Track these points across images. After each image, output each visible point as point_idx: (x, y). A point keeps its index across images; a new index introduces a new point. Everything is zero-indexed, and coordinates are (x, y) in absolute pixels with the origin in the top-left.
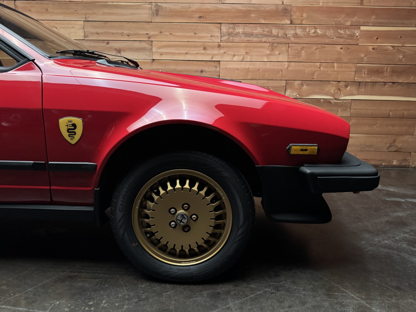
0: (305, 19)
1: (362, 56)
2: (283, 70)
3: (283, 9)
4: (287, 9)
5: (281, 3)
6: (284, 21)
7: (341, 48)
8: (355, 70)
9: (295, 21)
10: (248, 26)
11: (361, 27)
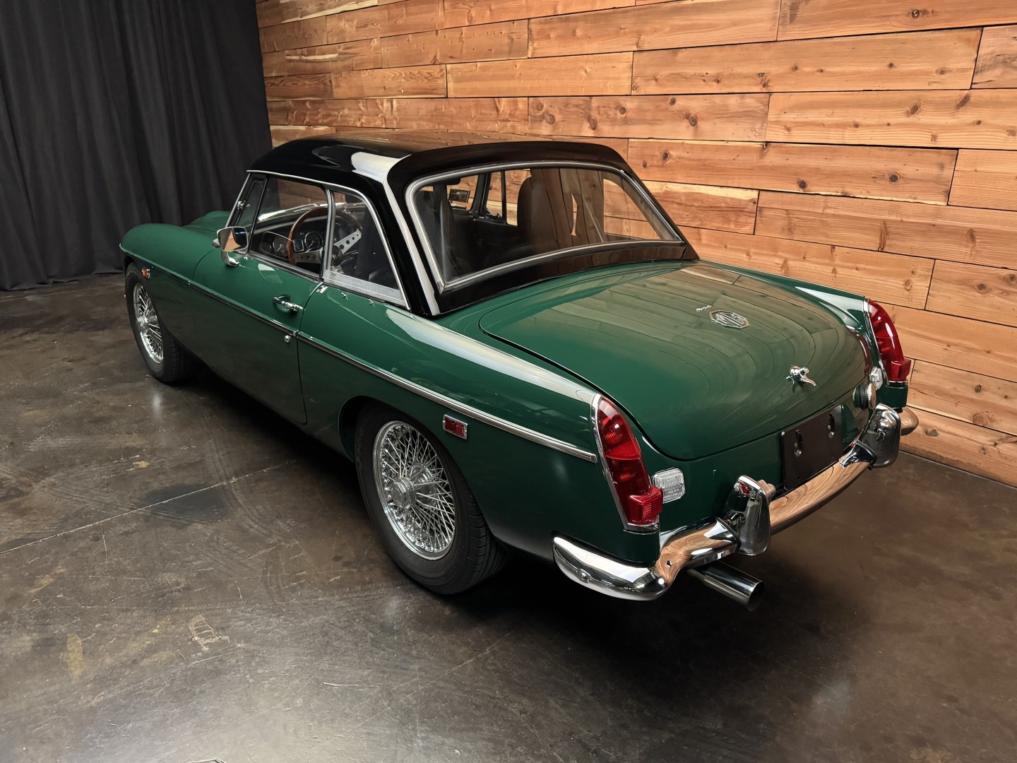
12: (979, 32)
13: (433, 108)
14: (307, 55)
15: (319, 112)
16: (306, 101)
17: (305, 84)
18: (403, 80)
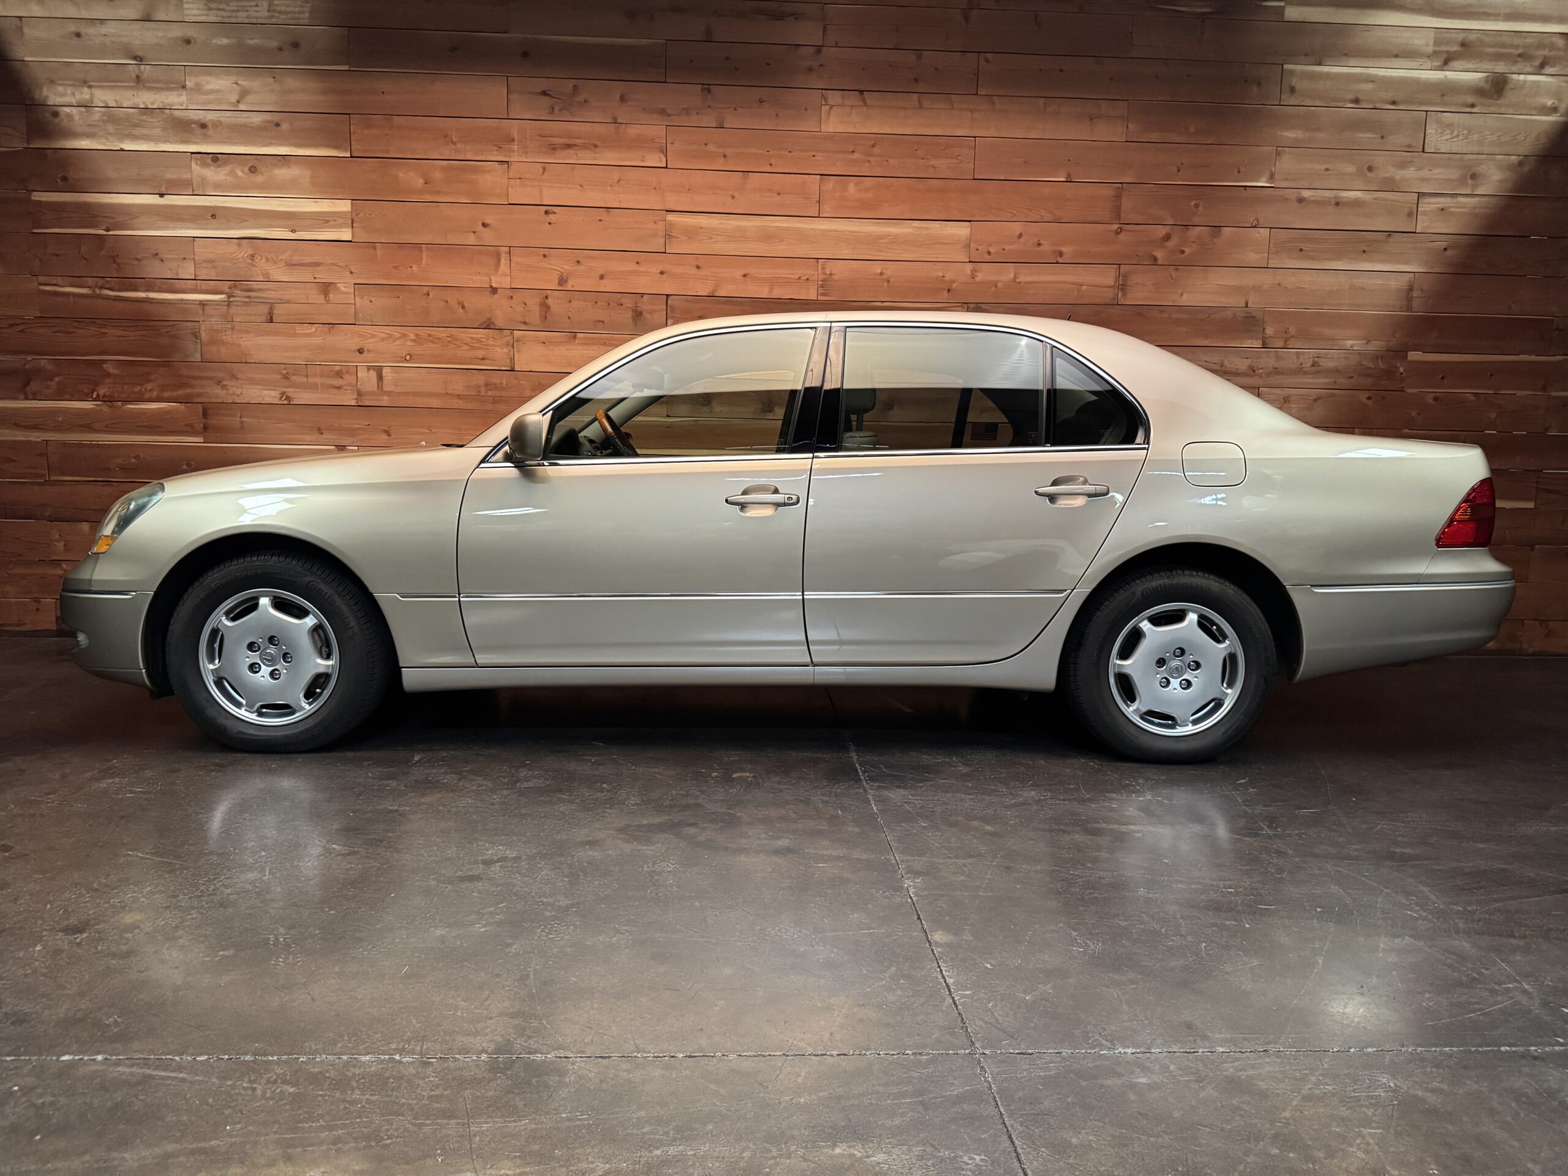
0: (1292, 337)
1: (1413, 415)
3: (1246, 317)
4: (1254, 317)
5: (1244, 305)
7: (1369, 398)
13: (481, 383)
14: (119, 290)
15: (151, 381)
16: (105, 361)
17: (106, 333)
18: (409, 343)
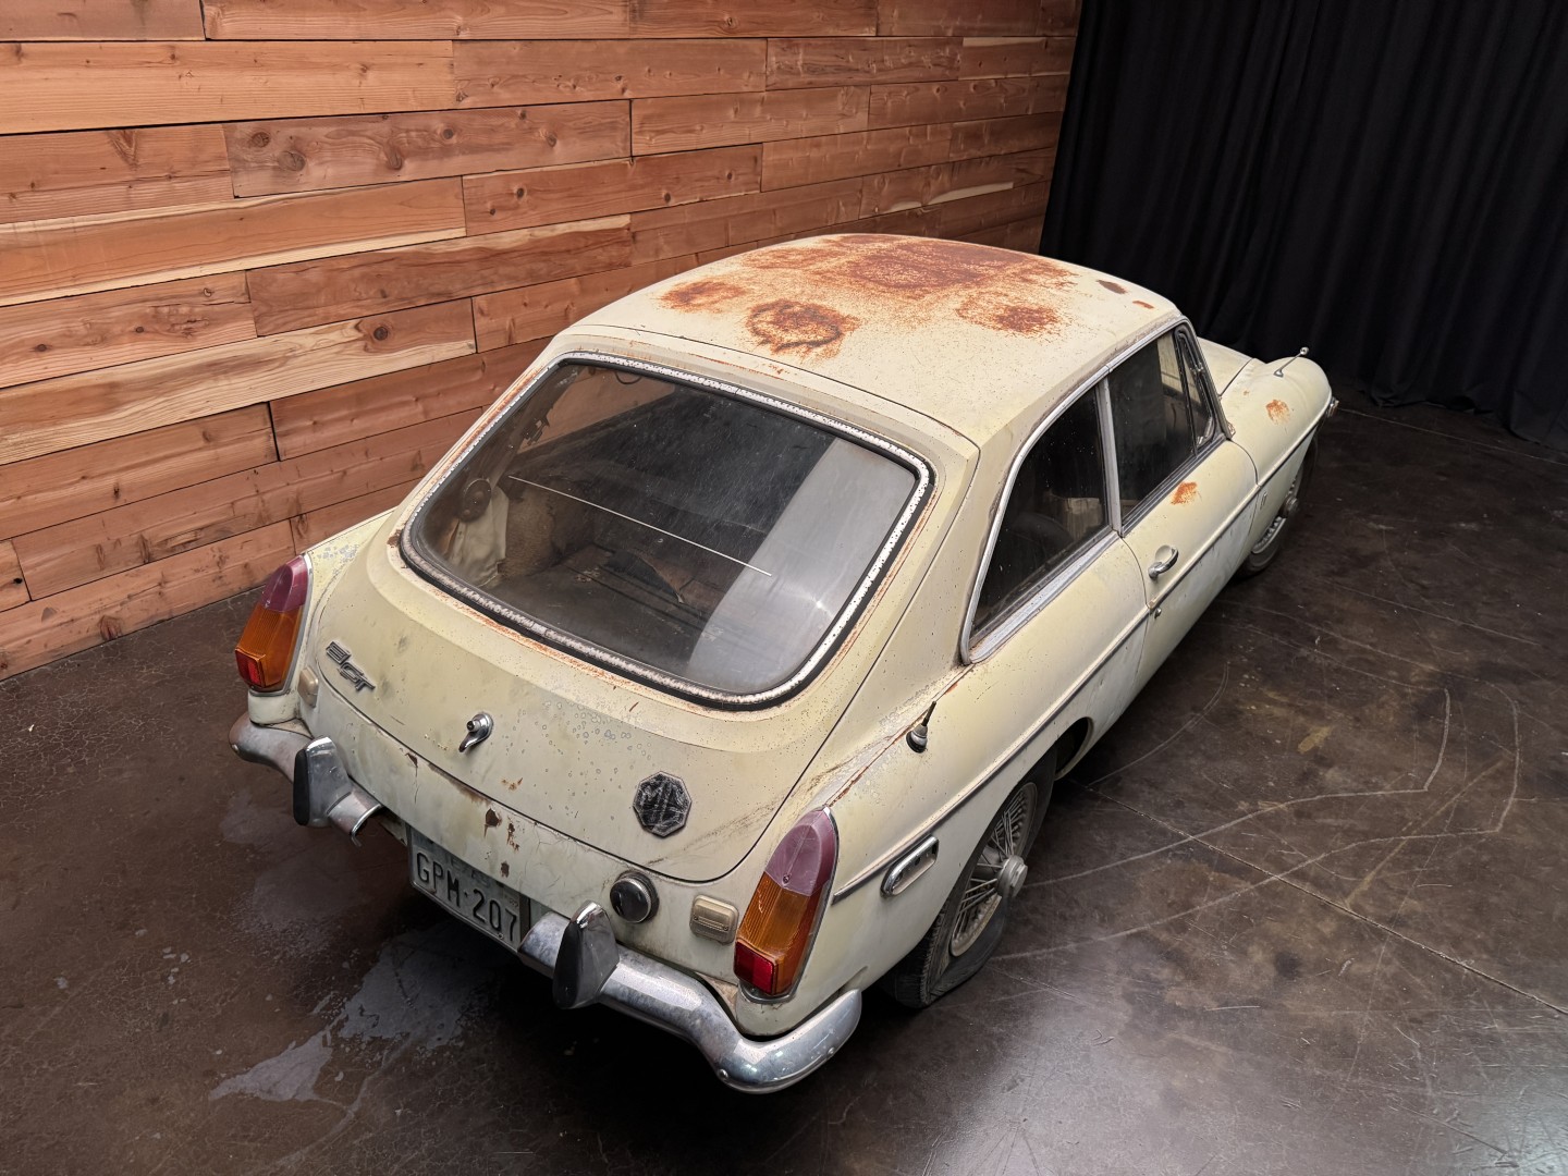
2: (861, 153)
6: (867, 29)
8: (949, 137)
9: (884, 30)
10: (810, 44)
11: (965, 39)
12: (764, 42)
